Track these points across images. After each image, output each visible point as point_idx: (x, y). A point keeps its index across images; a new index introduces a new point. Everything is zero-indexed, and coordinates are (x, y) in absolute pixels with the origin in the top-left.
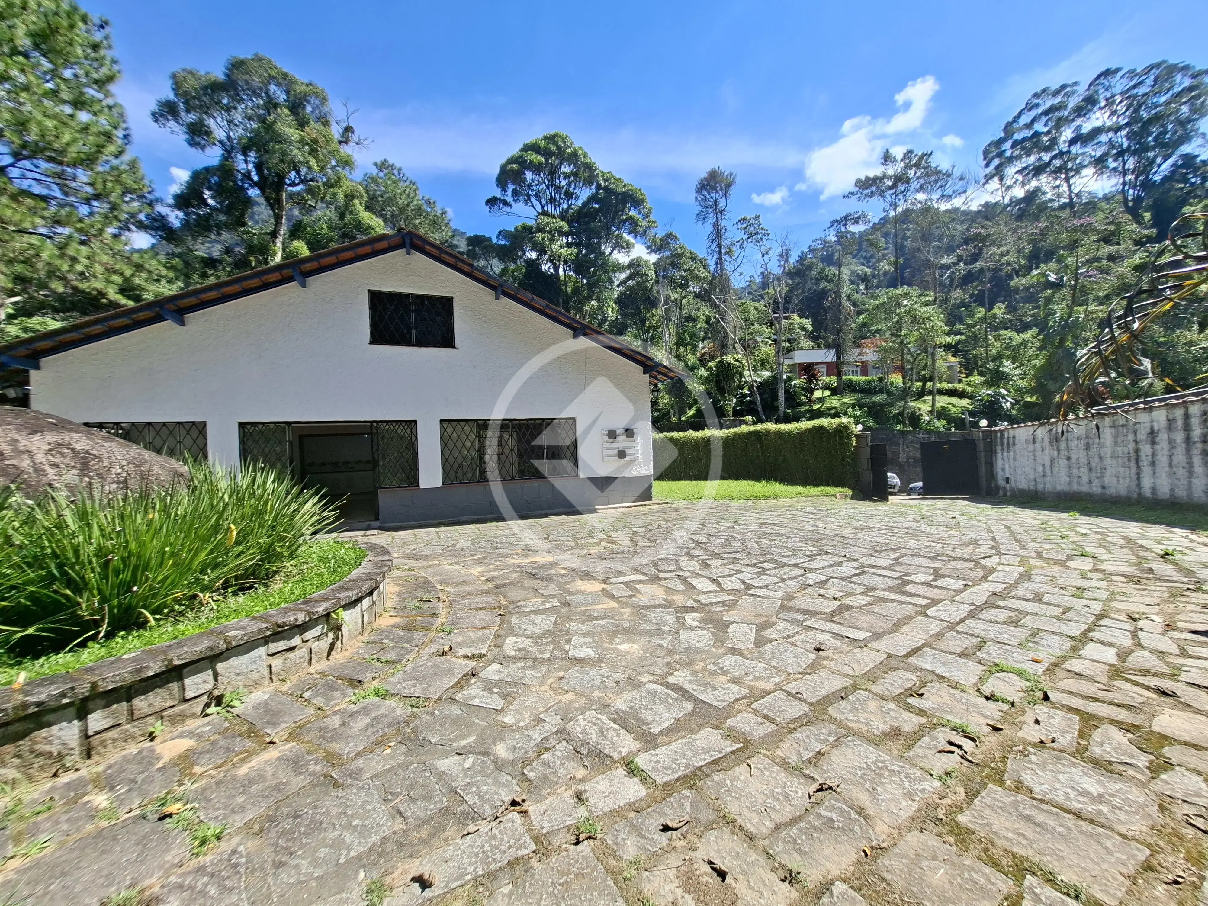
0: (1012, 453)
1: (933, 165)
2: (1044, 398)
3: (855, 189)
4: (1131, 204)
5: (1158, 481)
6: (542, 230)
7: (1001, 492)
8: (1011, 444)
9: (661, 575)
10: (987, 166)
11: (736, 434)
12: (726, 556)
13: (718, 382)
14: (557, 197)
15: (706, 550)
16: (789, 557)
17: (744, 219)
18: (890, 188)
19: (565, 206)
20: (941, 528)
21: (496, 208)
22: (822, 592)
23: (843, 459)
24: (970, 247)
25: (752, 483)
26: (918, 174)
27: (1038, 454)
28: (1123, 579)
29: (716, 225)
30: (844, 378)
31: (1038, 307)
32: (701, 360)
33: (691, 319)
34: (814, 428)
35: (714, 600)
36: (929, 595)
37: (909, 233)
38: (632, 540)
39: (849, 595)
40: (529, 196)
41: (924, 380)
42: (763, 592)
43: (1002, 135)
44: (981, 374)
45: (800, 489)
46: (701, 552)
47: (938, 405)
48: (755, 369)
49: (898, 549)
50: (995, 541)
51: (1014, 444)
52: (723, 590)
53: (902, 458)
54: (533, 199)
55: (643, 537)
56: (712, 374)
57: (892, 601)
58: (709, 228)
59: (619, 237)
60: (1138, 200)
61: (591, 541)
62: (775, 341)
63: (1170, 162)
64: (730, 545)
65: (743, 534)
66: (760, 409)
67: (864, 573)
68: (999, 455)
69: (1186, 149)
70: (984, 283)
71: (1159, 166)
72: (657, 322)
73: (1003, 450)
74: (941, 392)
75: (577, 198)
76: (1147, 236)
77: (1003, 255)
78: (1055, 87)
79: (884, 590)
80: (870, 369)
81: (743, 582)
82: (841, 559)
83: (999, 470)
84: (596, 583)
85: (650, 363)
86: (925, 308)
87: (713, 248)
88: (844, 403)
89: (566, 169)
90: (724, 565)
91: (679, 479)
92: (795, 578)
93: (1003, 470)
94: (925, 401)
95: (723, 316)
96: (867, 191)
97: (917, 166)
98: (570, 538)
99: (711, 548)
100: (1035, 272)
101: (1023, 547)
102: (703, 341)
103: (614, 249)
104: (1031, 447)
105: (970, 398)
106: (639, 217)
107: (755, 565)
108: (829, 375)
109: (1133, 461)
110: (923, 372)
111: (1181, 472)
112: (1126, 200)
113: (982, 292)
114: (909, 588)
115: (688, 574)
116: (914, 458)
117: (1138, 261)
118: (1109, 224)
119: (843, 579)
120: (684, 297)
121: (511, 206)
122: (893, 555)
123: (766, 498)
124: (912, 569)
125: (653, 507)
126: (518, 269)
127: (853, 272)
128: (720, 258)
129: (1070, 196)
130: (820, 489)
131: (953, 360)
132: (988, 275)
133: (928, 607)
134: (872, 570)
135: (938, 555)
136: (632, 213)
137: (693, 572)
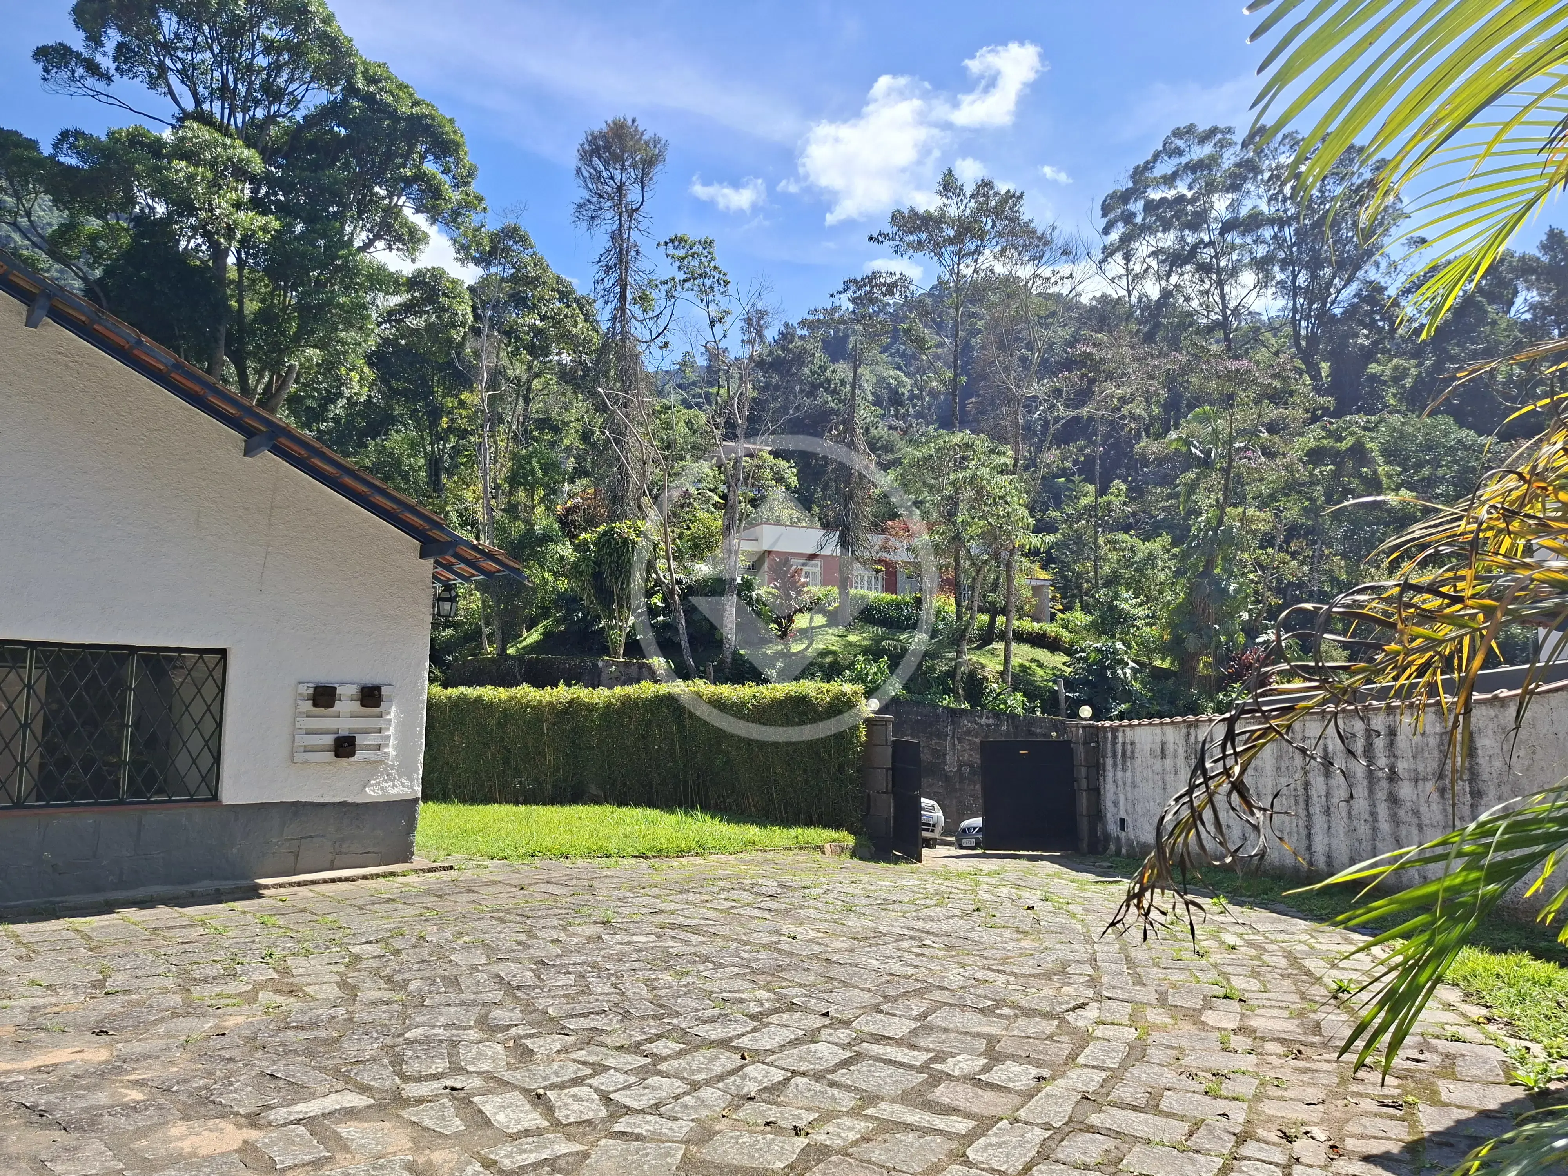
0: (1129, 774)
1: (1025, 218)
2: (1182, 663)
3: (890, 229)
4: (1303, 343)
5: (1335, 842)
6: (190, 157)
7: (1112, 847)
8: (1127, 755)
9: (412, 1090)
10: (1106, 231)
11: (627, 702)
12: (573, 1024)
13: (597, 576)
14: (242, 89)
15: (529, 1008)
16: (713, 1020)
17: (681, 240)
18: (951, 241)
19: (260, 113)
20: (1007, 934)
21: (65, 74)
22: (773, 1113)
23: (841, 769)
24: (1075, 375)
25: (653, 813)
26: (999, 227)
27: (1170, 777)
28: (1280, 1049)
29: (617, 237)
30: (852, 591)
31: (1176, 496)
32: (563, 521)
33: (546, 424)
34: (789, 698)
35: (532, 1158)
36: (975, 1109)
37: (980, 324)
38: (343, 984)
39: (827, 1116)
40: (163, 69)
41: (993, 611)
42: (645, 1125)
43: (1130, 185)
44: (1086, 609)
45: (752, 831)
46: (517, 1015)
47: (1015, 661)
48: (679, 556)
49: (927, 990)
50: (1096, 968)
51: (1133, 757)
52: (557, 1125)
53: (951, 765)
54: (174, 80)
55: (375, 973)
56: (585, 559)
57: (909, 1128)
58: (601, 239)
59: (393, 212)
60: (1312, 338)
61: (232, 988)
62: (724, 497)
63: (1354, 287)
64: (587, 990)
65: (621, 958)
66: (684, 644)
67: (859, 1056)
68: (1110, 774)
69: (1370, 273)
70: (1095, 443)
71: (1339, 292)
72: (471, 419)
73: (1115, 765)
74: (1022, 637)
75: (295, 103)
76: (1322, 407)
77: (1123, 400)
78: (1203, 126)
79: (893, 1101)
80: (900, 579)
81: (606, 1098)
82: (819, 1022)
83: (1109, 805)
84: (227, 1126)
85: (436, 534)
86: (999, 478)
87: (608, 284)
88: (849, 645)
89: (270, 31)
90: (565, 1050)
91: (488, 800)
92: (721, 1078)
93: (1116, 804)
94: (992, 653)
95: (619, 433)
96: (910, 238)
97: (997, 213)
98: (170, 982)
99: (541, 1004)
100: (1173, 435)
101: (1139, 982)
102: (572, 481)
103: (378, 237)
104: (1158, 765)
105: (1069, 652)
106: (446, 179)
107: (636, 1048)
108: (825, 583)
109: (1302, 805)
110: (991, 596)
111: (1363, 829)
112: (1297, 335)
113: (1090, 459)
114: (942, 1093)
115: (477, 1082)
116: (970, 765)
117: (1312, 444)
118: (1274, 376)
119: (818, 1077)
120: (537, 375)
121: (109, 79)
122: (917, 1007)
123: (682, 853)
124: (951, 1042)
125: (412, 878)
126: (112, 232)
127: (881, 380)
128: (622, 309)
129: (1223, 311)
130: (793, 832)
131: (1043, 575)
132: (1102, 429)
133: (969, 1138)
134: (876, 1049)
135: (998, 1004)
136: (430, 166)
137: (489, 1076)
